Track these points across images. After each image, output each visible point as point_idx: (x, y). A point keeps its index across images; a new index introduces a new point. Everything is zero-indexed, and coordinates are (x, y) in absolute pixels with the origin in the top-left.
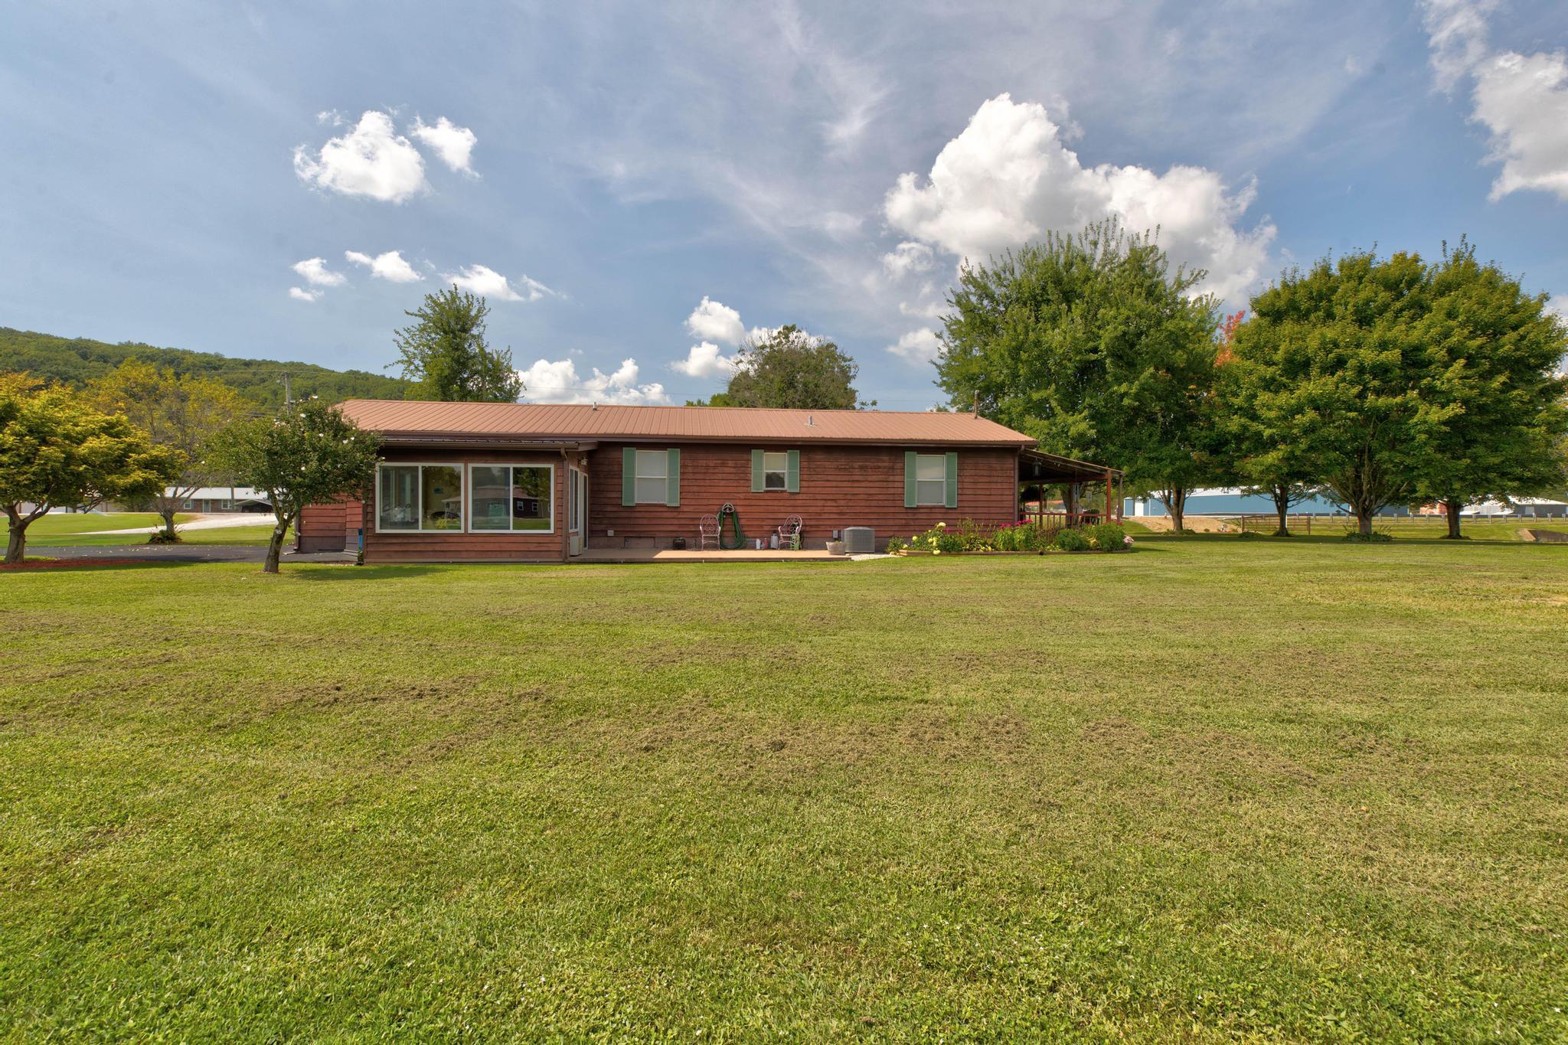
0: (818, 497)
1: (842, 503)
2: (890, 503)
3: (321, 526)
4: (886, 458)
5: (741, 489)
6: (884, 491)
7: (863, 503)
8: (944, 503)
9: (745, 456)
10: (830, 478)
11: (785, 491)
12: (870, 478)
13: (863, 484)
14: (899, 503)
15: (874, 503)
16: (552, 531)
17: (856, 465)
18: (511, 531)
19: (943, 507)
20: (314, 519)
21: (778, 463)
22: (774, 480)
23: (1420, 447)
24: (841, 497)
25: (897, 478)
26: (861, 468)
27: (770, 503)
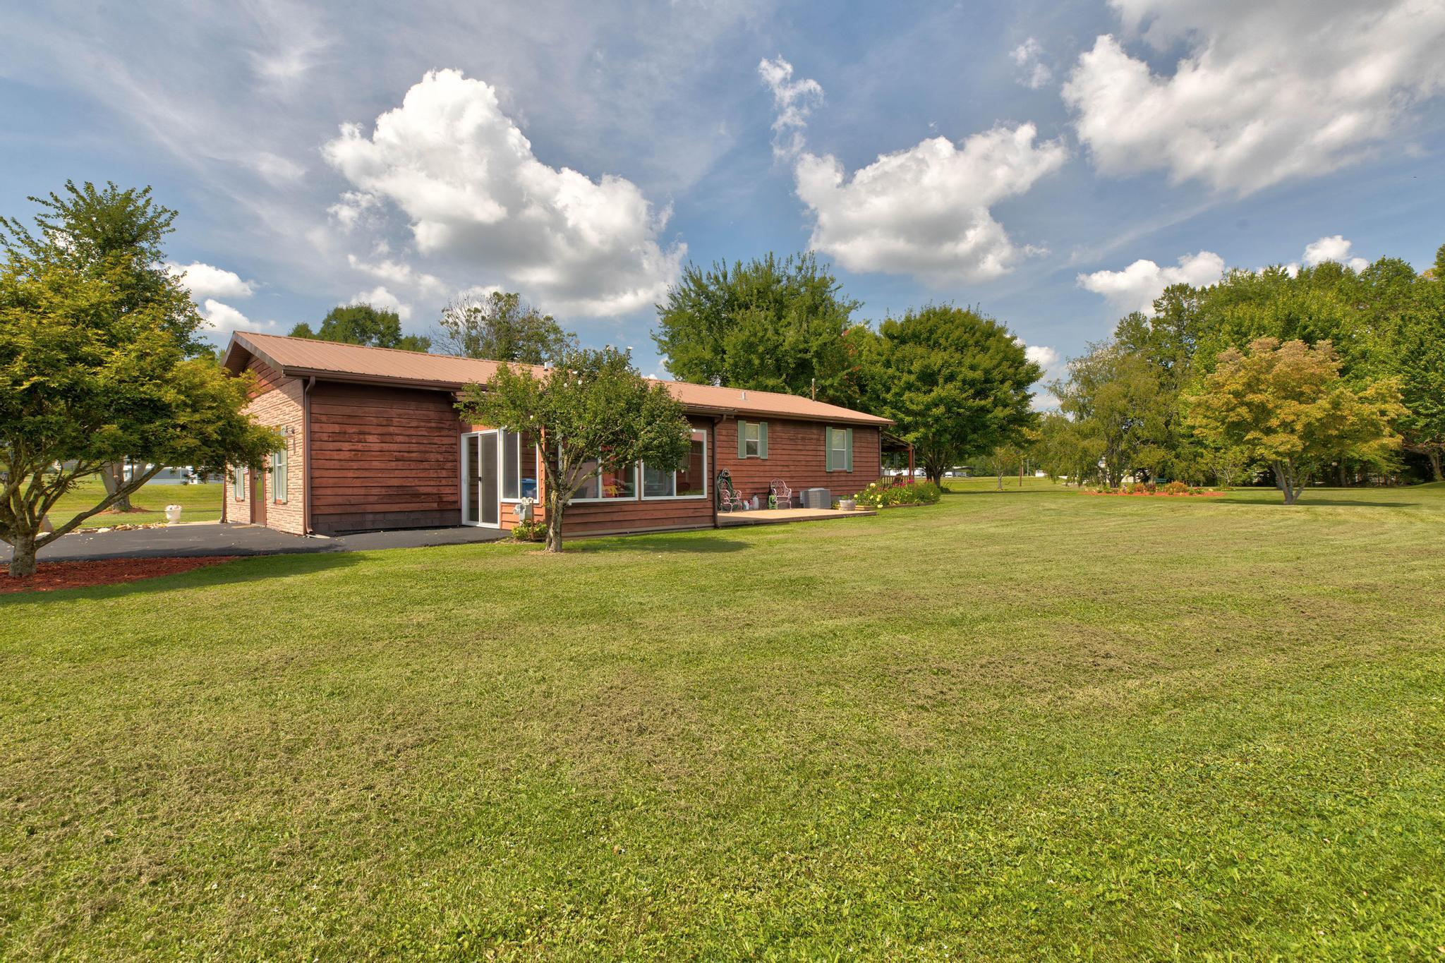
0: (779, 463)
1: (792, 468)
2: (818, 469)
3: (340, 500)
4: (815, 431)
5: (731, 456)
6: (815, 458)
7: (803, 468)
8: (845, 468)
9: (734, 426)
10: (785, 447)
11: (757, 458)
12: (807, 448)
13: (804, 453)
14: (823, 469)
15: (809, 468)
16: (705, 496)
17: (800, 436)
18: (675, 497)
19: (846, 472)
20: (329, 491)
21: (752, 433)
22: (751, 449)
23: (992, 433)
24: (791, 463)
25: (822, 448)
26: (803, 439)
27: (750, 468)
